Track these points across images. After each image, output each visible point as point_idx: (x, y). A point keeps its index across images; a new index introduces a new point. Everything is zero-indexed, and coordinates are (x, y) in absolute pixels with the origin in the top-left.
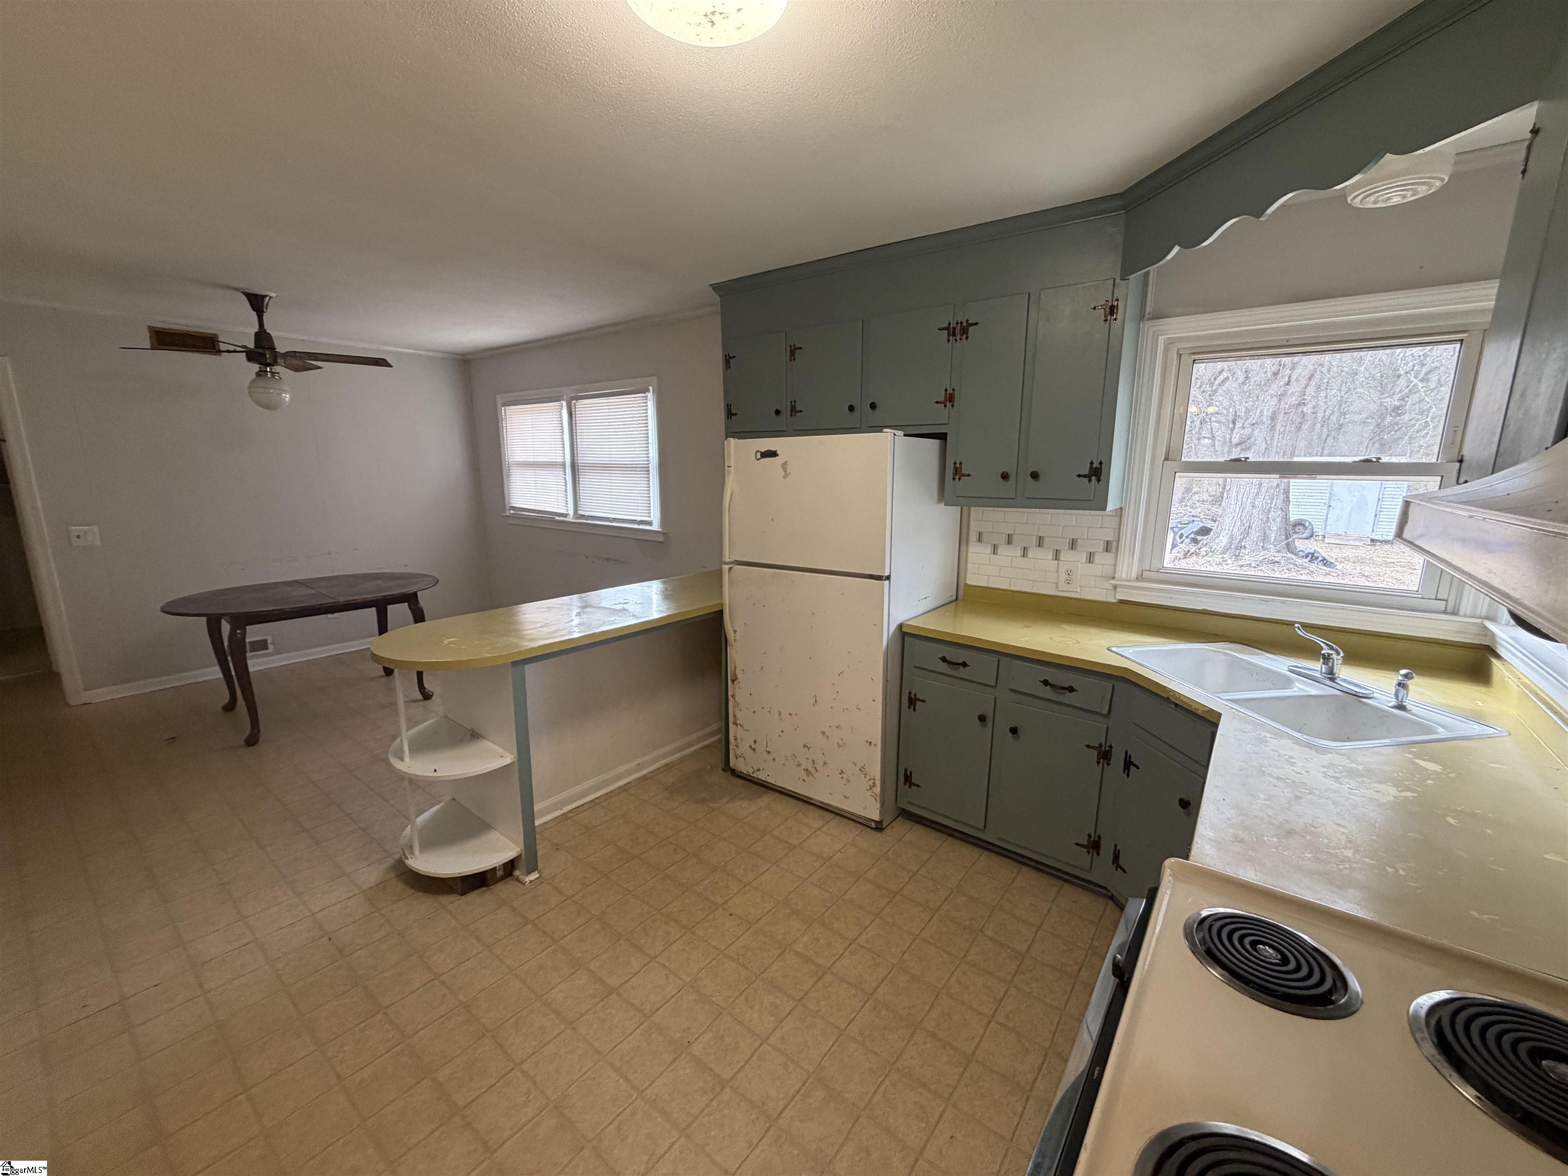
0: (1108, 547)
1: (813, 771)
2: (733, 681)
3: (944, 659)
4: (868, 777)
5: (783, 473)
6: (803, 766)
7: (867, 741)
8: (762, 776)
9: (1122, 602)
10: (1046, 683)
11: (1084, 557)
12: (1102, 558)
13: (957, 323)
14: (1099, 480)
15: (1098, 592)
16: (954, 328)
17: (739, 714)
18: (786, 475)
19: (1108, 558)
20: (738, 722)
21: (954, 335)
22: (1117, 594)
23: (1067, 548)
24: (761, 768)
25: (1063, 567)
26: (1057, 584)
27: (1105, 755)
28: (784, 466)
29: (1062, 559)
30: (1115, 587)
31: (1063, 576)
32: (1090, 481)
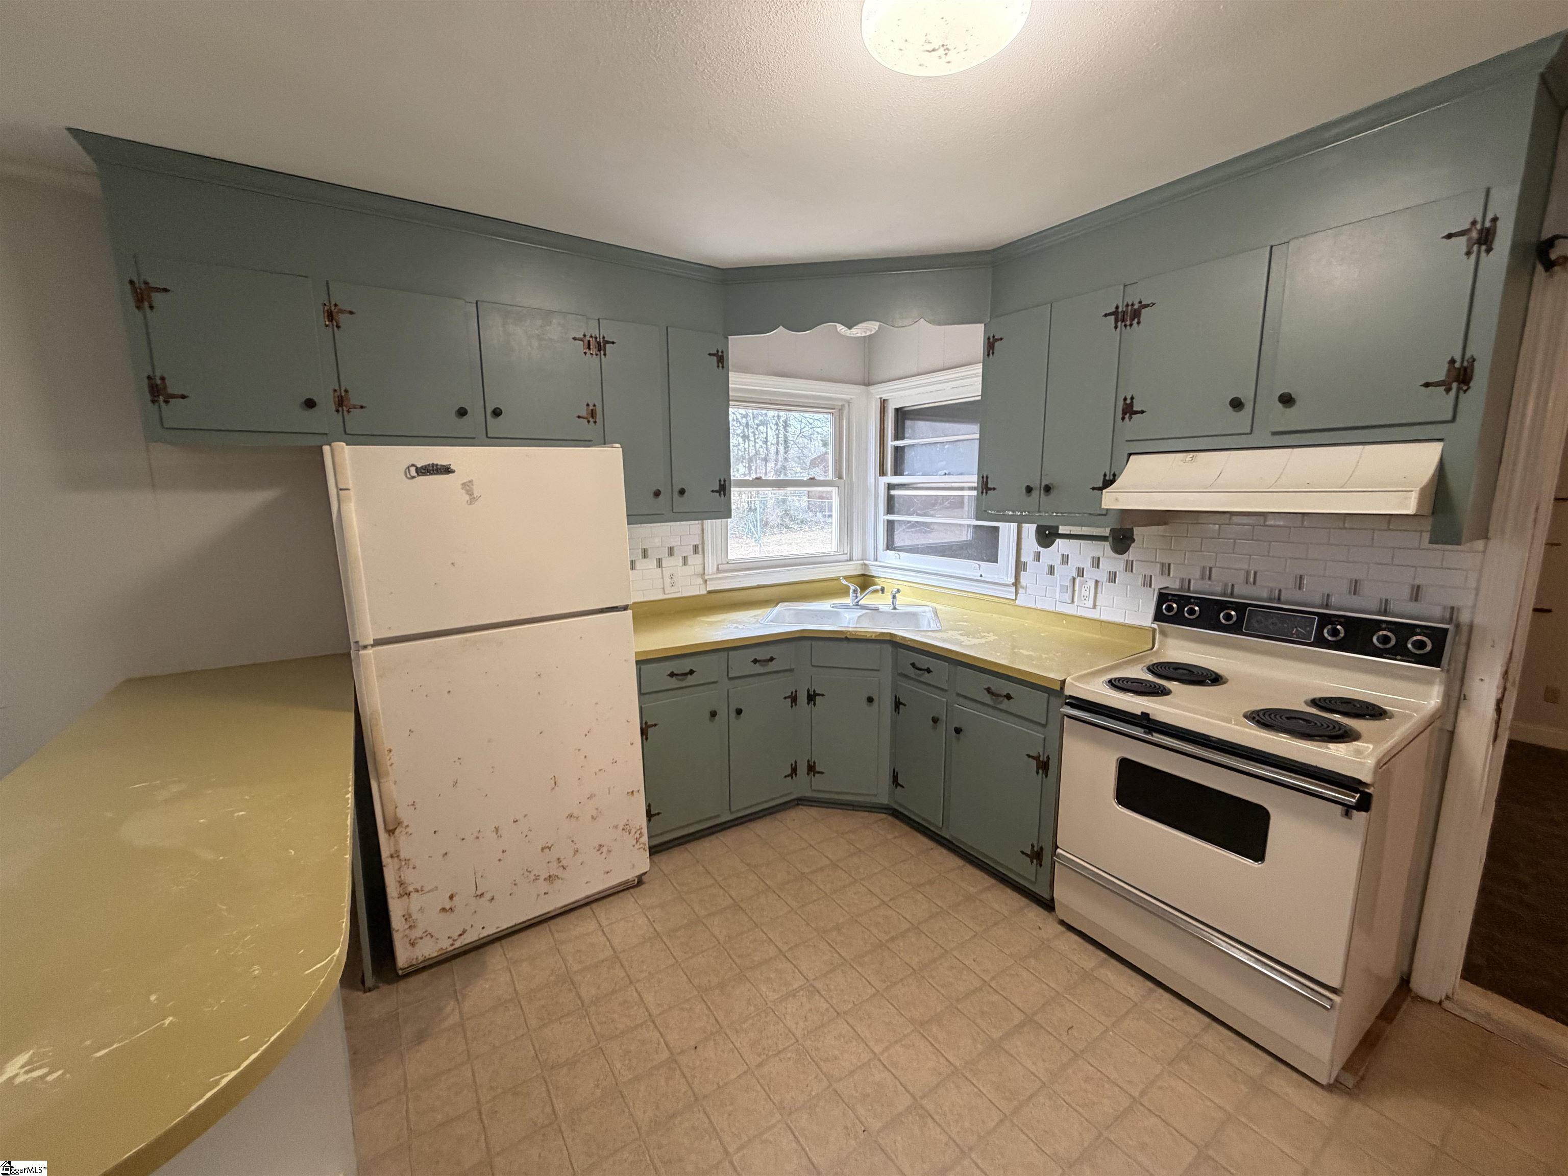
0: (696, 549)
1: (560, 872)
2: (391, 832)
3: (672, 675)
4: (633, 831)
5: (467, 498)
6: (545, 875)
7: (628, 793)
8: (471, 937)
9: (710, 592)
10: (755, 661)
11: (680, 561)
12: (694, 560)
13: (591, 337)
14: (725, 495)
15: (695, 589)
16: (589, 341)
17: (409, 876)
18: (473, 499)
19: (699, 557)
20: (410, 889)
21: (589, 348)
22: (708, 586)
23: (667, 555)
24: (468, 928)
25: (667, 573)
26: (664, 588)
27: (794, 699)
28: (467, 487)
29: (663, 566)
30: (706, 581)
31: (668, 581)
32: (720, 495)
